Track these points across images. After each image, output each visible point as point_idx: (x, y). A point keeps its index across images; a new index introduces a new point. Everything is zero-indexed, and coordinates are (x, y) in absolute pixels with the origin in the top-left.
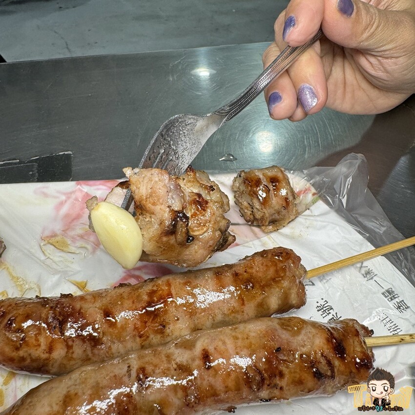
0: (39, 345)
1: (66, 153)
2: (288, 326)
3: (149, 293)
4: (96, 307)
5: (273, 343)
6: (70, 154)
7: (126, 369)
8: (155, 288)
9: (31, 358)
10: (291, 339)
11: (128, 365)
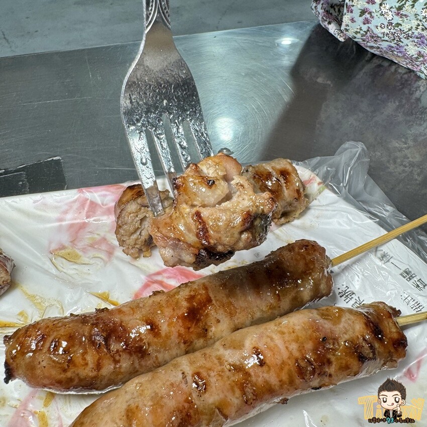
0: (87, 364)
1: (54, 158)
2: (328, 315)
3: (188, 299)
4: (136, 319)
5: (318, 334)
6: (59, 160)
7: (181, 376)
8: (192, 293)
9: (79, 378)
10: (333, 328)
11: (182, 372)
